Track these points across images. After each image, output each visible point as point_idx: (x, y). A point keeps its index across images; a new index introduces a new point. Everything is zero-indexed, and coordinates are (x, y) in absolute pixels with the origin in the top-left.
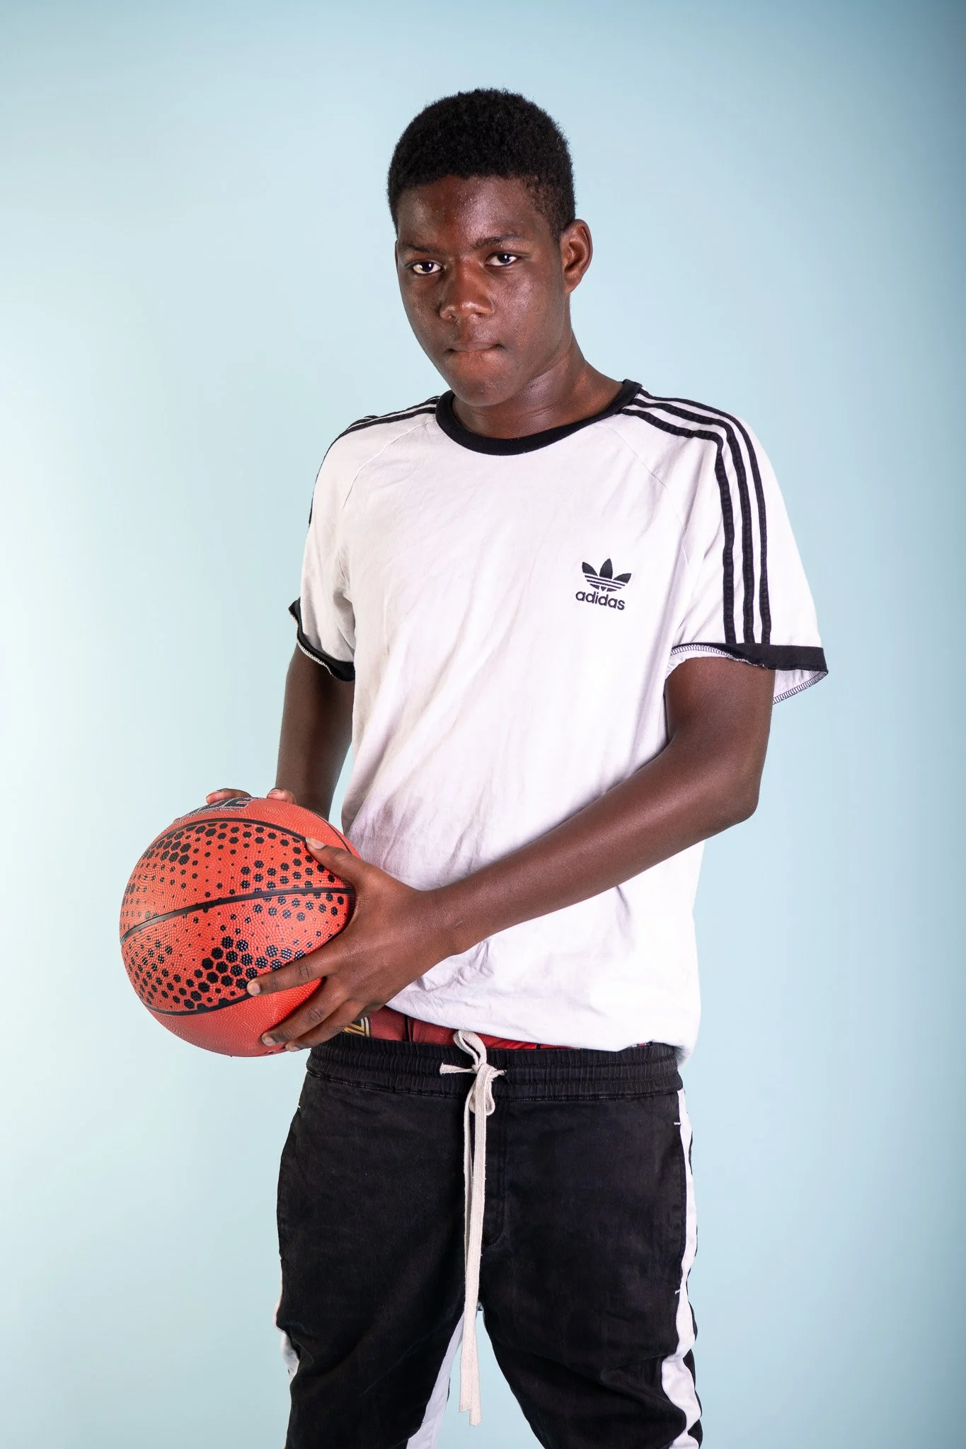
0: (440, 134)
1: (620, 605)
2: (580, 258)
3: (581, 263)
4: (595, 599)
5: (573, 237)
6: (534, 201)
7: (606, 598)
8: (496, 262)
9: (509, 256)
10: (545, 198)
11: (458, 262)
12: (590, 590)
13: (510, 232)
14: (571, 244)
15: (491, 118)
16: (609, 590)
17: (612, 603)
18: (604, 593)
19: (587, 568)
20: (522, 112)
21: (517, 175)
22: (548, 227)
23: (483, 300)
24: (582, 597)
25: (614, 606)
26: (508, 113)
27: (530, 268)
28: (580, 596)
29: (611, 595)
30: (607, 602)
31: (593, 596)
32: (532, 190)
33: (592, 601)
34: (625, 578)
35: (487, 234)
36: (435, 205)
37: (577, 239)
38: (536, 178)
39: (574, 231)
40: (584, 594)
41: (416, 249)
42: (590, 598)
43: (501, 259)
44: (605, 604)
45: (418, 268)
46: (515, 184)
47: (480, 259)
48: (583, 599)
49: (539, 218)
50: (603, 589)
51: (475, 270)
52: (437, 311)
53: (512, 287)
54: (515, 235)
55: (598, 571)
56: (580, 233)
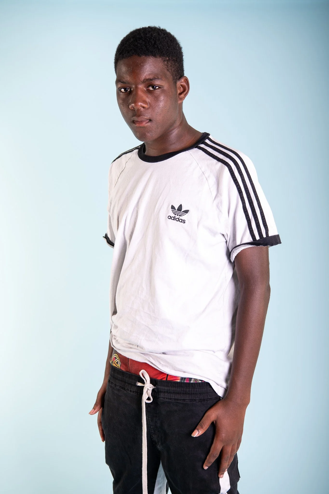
0: (132, 40)
1: (183, 221)
2: (185, 90)
3: (185, 93)
4: (174, 219)
5: (182, 82)
6: (166, 67)
7: (178, 219)
8: (151, 89)
9: (156, 87)
10: (171, 66)
11: (136, 87)
12: (173, 215)
13: (156, 77)
14: (181, 85)
15: (152, 35)
16: (180, 216)
17: (181, 221)
18: (178, 217)
19: (173, 207)
20: (164, 34)
21: (160, 56)
22: (172, 77)
23: (145, 102)
24: (170, 218)
25: (181, 222)
26: (159, 34)
27: (163, 91)
28: (169, 217)
29: (181, 218)
30: (179, 220)
31: (174, 218)
32: (166, 63)
33: (173, 220)
34: (187, 212)
35: (147, 77)
36: (128, 66)
37: (184, 84)
38: (168, 58)
39: (182, 80)
40: (171, 217)
41: (122, 82)
42: (173, 218)
43: (153, 87)
44: (178, 221)
45: (123, 90)
46: (159, 59)
47: (145, 87)
48: (170, 219)
49: (168, 73)
50: (178, 215)
51: (143, 91)
52: (128, 106)
53: (157, 99)
54: (158, 78)
55: (176, 209)
56: (185, 81)
